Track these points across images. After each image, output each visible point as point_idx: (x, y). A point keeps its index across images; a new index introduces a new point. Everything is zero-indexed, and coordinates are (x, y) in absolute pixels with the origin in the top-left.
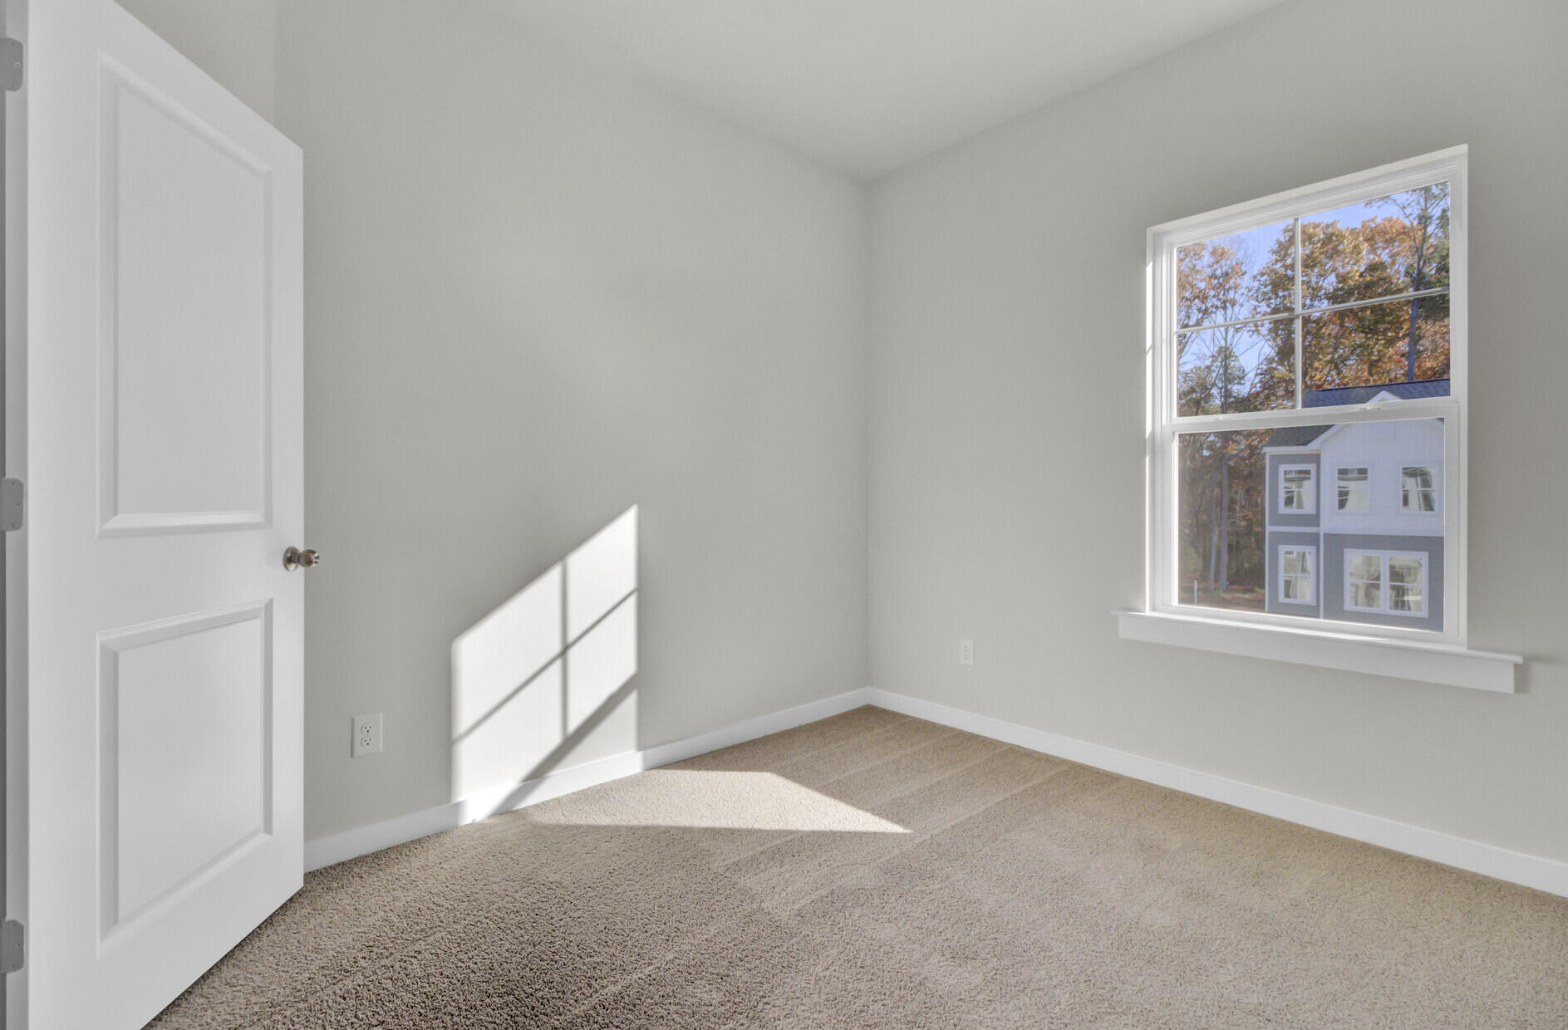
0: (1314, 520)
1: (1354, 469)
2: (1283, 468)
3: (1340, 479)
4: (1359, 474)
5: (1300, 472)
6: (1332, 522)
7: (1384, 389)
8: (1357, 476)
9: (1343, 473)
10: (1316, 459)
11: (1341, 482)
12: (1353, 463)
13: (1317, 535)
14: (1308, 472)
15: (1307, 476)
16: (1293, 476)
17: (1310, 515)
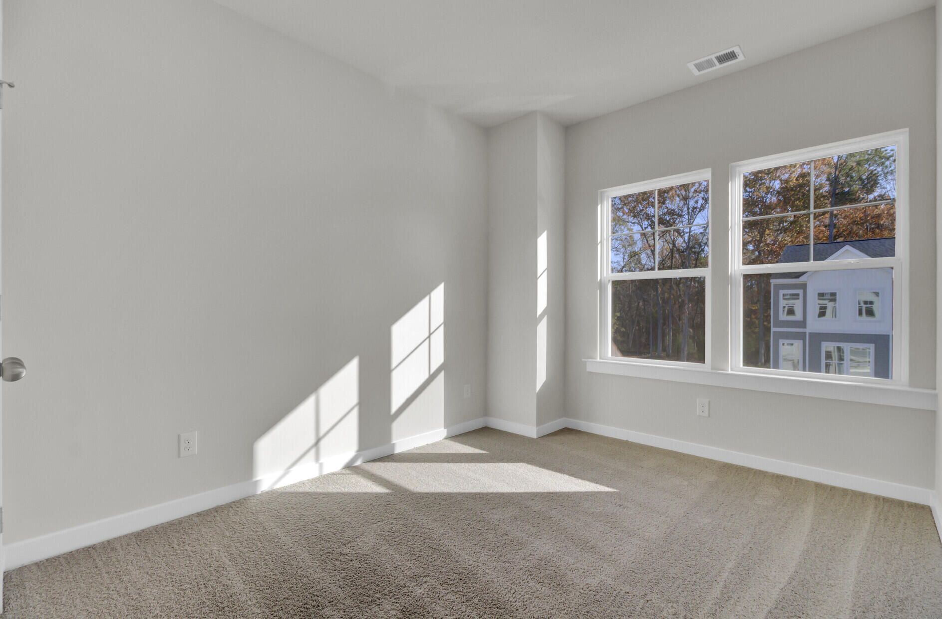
0: (803, 324)
1: (828, 293)
2: (782, 292)
3: (819, 299)
4: (831, 296)
5: (793, 295)
6: (815, 325)
7: (847, 244)
8: (829, 297)
9: (821, 295)
10: (804, 286)
11: (819, 301)
12: (828, 289)
13: (805, 333)
14: (798, 295)
15: (798, 297)
16: (788, 297)
17: (800, 321)
